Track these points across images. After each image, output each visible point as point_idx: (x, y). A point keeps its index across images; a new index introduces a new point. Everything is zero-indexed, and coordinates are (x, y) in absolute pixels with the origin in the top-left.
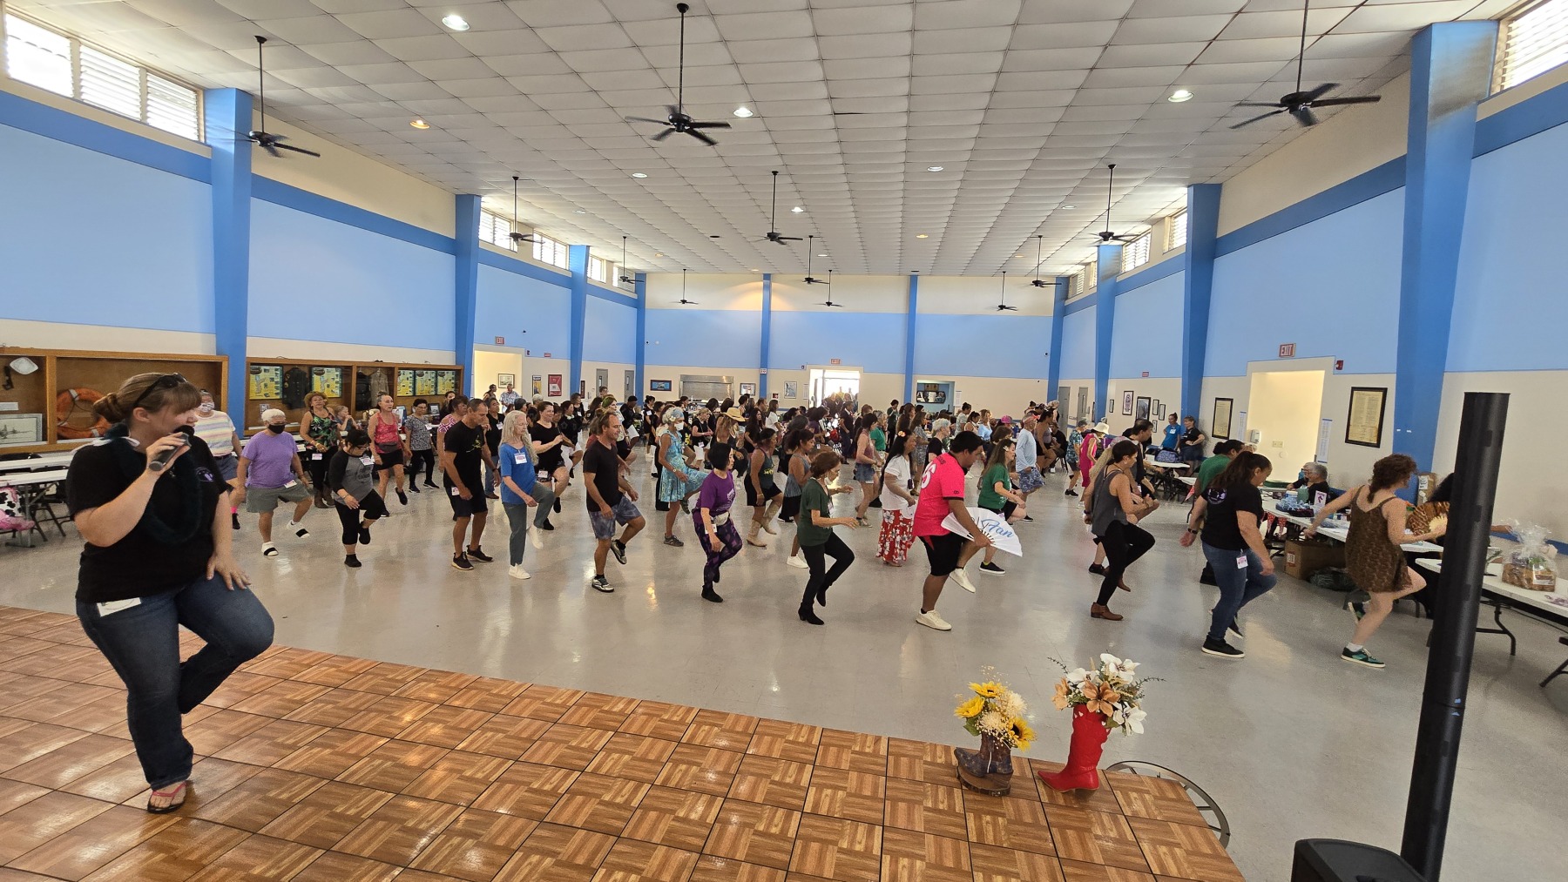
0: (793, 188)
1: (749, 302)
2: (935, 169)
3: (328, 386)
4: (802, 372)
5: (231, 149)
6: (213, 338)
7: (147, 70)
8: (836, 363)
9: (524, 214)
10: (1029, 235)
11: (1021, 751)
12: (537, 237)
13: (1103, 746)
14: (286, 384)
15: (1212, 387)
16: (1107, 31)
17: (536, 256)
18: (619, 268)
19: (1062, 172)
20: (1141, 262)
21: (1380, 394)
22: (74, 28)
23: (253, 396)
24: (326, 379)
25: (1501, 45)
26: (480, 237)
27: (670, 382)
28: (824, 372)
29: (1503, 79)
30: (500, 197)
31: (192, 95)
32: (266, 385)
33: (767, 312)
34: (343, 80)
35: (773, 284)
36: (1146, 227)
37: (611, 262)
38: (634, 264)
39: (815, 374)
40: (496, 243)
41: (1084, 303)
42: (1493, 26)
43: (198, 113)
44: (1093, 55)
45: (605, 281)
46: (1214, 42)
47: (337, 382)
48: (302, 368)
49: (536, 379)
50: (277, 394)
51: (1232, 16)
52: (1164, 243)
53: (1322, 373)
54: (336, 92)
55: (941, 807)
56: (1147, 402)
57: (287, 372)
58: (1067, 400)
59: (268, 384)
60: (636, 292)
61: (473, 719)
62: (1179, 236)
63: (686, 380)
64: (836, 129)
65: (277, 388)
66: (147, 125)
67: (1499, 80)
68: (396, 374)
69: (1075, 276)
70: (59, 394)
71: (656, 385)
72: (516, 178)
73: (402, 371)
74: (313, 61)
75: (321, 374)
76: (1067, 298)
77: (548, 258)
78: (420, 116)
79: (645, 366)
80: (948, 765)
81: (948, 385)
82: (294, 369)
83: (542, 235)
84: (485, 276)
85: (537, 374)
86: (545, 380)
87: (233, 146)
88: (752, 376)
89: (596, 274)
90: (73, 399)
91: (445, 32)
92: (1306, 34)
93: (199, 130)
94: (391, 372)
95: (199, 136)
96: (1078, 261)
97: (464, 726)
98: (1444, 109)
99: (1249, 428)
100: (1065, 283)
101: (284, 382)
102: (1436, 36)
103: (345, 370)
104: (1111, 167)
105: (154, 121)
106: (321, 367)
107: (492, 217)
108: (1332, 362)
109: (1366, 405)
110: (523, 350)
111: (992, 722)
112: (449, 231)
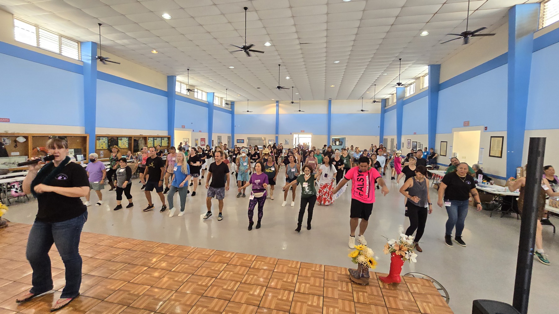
0: (286, 70)
1: (271, 111)
2: (337, 62)
3: (124, 144)
4: (291, 135)
5: (90, 62)
6: (84, 128)
7: (61, 36)
8: (303, 132)
9: (192, 82)
10: (371, 84)
11: (372, 269)
12: (196, 90)
13: (402, 267)
14: (109, 143)
15: (439, 138)
16: (397, 11)
17: (196, 96)
18: (225, 100)
19: (383, 62)
20: (412, 93)
21: (502, 138)
22: (38, 23)
23: (98, 148)
24: (123, 141)
25: (542, 12)
26: (176, 90)
27: (244, 140)
28: (298, 135)
29: (543, 24)
30: (183, 76)
31: (76, 44)
32: (102, 144)
33: (278, 114)
34: (127, 37)
35: (280, 105)
36: (413, 81)
37: (222, 98)
38: (230, 99)
39: (295, 136)
40: (182, 92)
41: (392, 108)
42: (539, 5)
43: (79, 50)
44: (392, 20)
45: (220, 105)
46: (436, 14)
47: (127, 143)
48: (114, 138)
49: (196, 140)
50: (106, 147)
51: (442, 5)
52: (420, 86)
53: (480, 131)
54: (125, 41)
55: (344, 289)
56: (416, 143)
57: (110, 139)
58: (387, 143)
59: (103, 144)
60: (231, 108)
61: (177, 260)
62: (426, 83)
63: (249, 139)
64: (301, 49)
65: (106, 145)
66: (62, 55)
67: (541, 24)
68: (147, 140)
69: (388, 99)
70: (33, 149)
71: (239, 141)
72: (188, 70)
73: (149, 138)
74: (117, 31)
75: (121, 140)
76: (385, 107)
77: (200, 97)
78: (155, 49)
79: (235, 135)
80: (346, 275)
81: (343, 139)
82: (112, 138)
84: (178, 104)
85: (197, 138)
86: (199, 140)
87: (90, 61)
88: (273, 137)
89: (217, 102)
90: (38, 151)
91: (163, 20)
92: (469, 10)
93: (79, 56)
94: (145, 138)
95: (79, 58)
96: (389, 93)
97: (174, 262)
98: (521, 35)
99: (453, 152)
100: (385, 102)
101: (108, 143)
102: (517, 10)
103: (130, 138)
104: (400, 59)
105: (64, 54)
106: (122, 137)
107: (180, 83)
108: (483, 127)
109: (496, 143)
110: (192, 130)
111: (361, 259)
112: (165, 89)
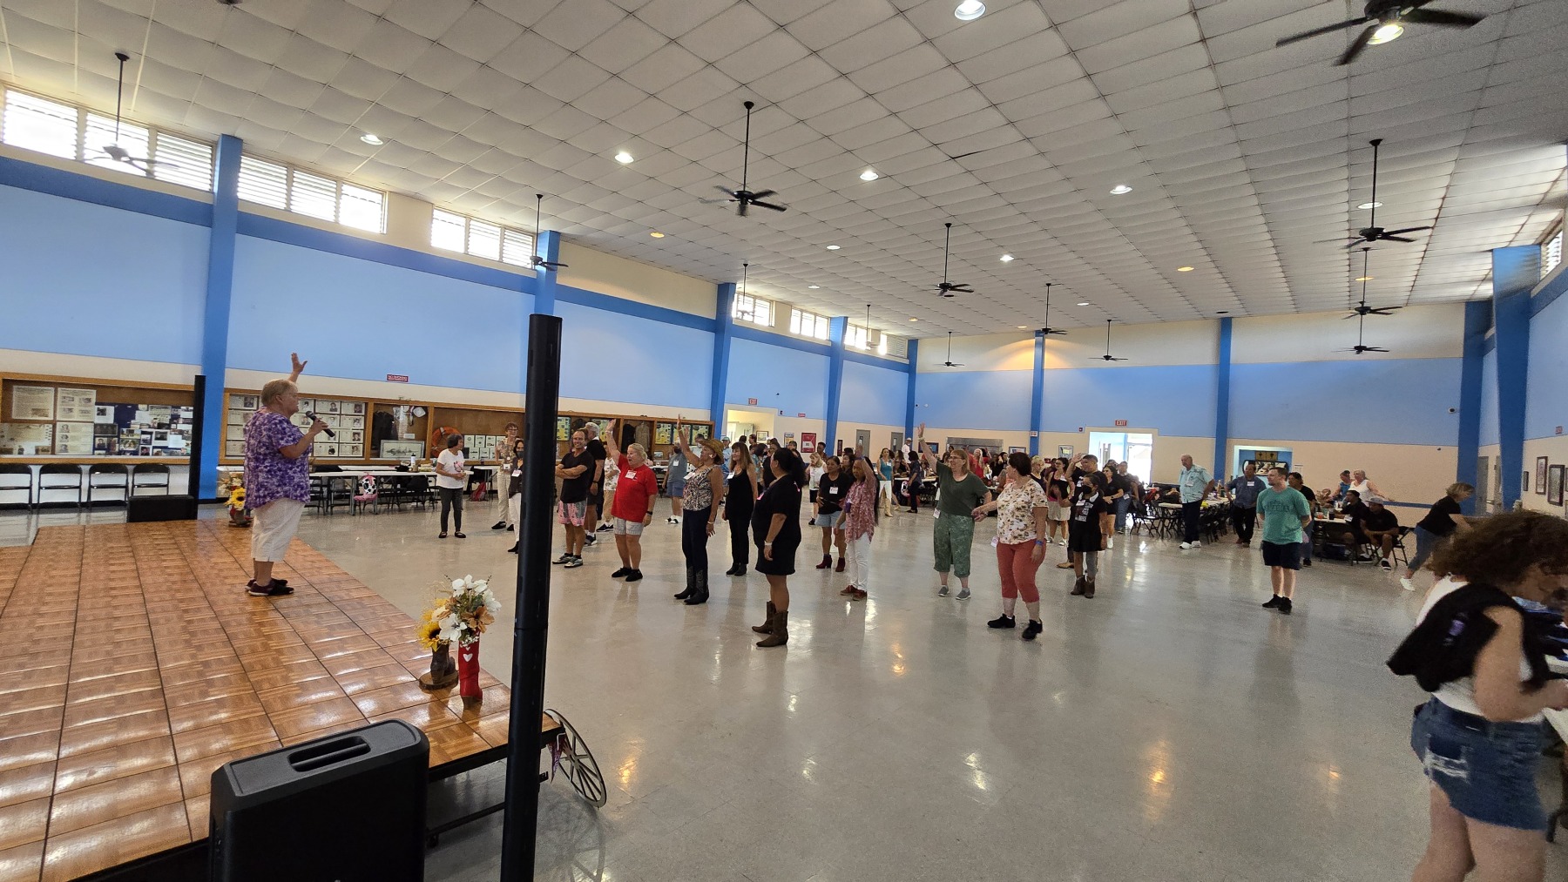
0: (981, 237)
1: (1020, 361)
4: (1080, 434)
7: (505, 228)
8: (1121, 425)
12: (795, 312)
17: (795, 329)
18: (888, 335)
20: (1553, 264)
26: (735, 318)
27: (937, 444)
31: (530, 239)
33: (1039, 371)
35: (1046, 340)
37: (876, 330)
38: (904, 332)
39: (1095, 437)
40: (756, 322)
43: (532, 250)
45: (870, 349)
56: (1560, 472)
58: (1486, 475)
59: (560, 430)
60: (908, 358)
64: (968, 171)
66: (504, 261)
68: (656, 427)
70: (435, 430)
72: (746, 265)
73: (660, 424)
76: (1486, 331)
77: (806, 332)
78: (654, 229)
81: (1291, 453)
83: (802, 311)
84: (736, 346)
88: (1024, 437)
89: (856, 340)
91: (617, 163)
94: (651, 424)
95: (531, 265)
105: (507, 259)
107: (752, 300)
110: (777, 411)
112: (711, 314)
